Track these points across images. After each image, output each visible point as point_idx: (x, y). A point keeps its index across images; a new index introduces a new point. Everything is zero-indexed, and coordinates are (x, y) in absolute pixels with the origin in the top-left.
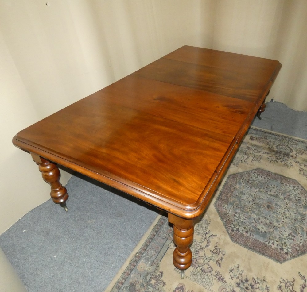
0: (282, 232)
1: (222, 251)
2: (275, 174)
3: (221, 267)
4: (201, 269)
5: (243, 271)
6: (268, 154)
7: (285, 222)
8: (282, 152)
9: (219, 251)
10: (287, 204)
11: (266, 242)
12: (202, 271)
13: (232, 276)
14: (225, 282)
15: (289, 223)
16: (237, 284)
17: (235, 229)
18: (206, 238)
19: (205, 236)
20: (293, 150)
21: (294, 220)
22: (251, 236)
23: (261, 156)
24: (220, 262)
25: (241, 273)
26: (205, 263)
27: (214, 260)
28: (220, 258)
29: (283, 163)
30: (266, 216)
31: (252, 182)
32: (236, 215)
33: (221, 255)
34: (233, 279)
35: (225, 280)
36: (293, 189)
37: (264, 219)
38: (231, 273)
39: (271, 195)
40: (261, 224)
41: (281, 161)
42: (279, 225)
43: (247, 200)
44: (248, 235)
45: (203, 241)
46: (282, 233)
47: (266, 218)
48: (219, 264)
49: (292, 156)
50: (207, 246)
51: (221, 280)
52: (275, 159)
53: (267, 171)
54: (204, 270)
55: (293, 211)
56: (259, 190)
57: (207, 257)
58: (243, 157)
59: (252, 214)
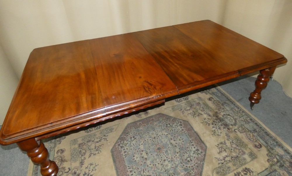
0: (146, 170)
1: (100, 151)
2: (195, 132)
3: (90, 158)
4: (80, 151)
5: (96, 170)
6: (210, 116)
7: (157, 166)
8: (224, 121)
9: (99, 150)
10: (175, 157)
11: (129, 167)
12: (80, 152)
13: (88, 167)
14: (82, 167)
15: (159, 169)
16: (85, 173)
17: (121, 145)
18: (101, 138)
19: (102, 136)
20: (237, 126)
21: (165, 170)
22: (124, 156)
23: (201, 114)
24: (92, 155)
25: (94, 170)
26: (86, 149)
27: (91, 152)
28: (94, 153)
29: (214, 129)
30: (149, 153)
31: (169, 127)
32: (132, 138)
33: (97, 152)
34: (87, 169)
35: (83, 165)
36: (195, 151)
37: (145, 153)
38: (90, 165)
39: (171, 144)
40: (140, 155)
41: (213, 127)
42: (150, 164)
43: (151, 135)
44: (124, 154)
45: (99, 138)
46: (144, 170)
47: (147, 154)
48: (91, 156)
49: (229, 129)
50: (97, 142)
51: (81, 164)
52: (210, 122)
53: (191, 126)
54: (81, 152)
55: (173, 165)
56: (167, 135)
57: (90, 147)
58: (186, 108)
59: (142, 145)
